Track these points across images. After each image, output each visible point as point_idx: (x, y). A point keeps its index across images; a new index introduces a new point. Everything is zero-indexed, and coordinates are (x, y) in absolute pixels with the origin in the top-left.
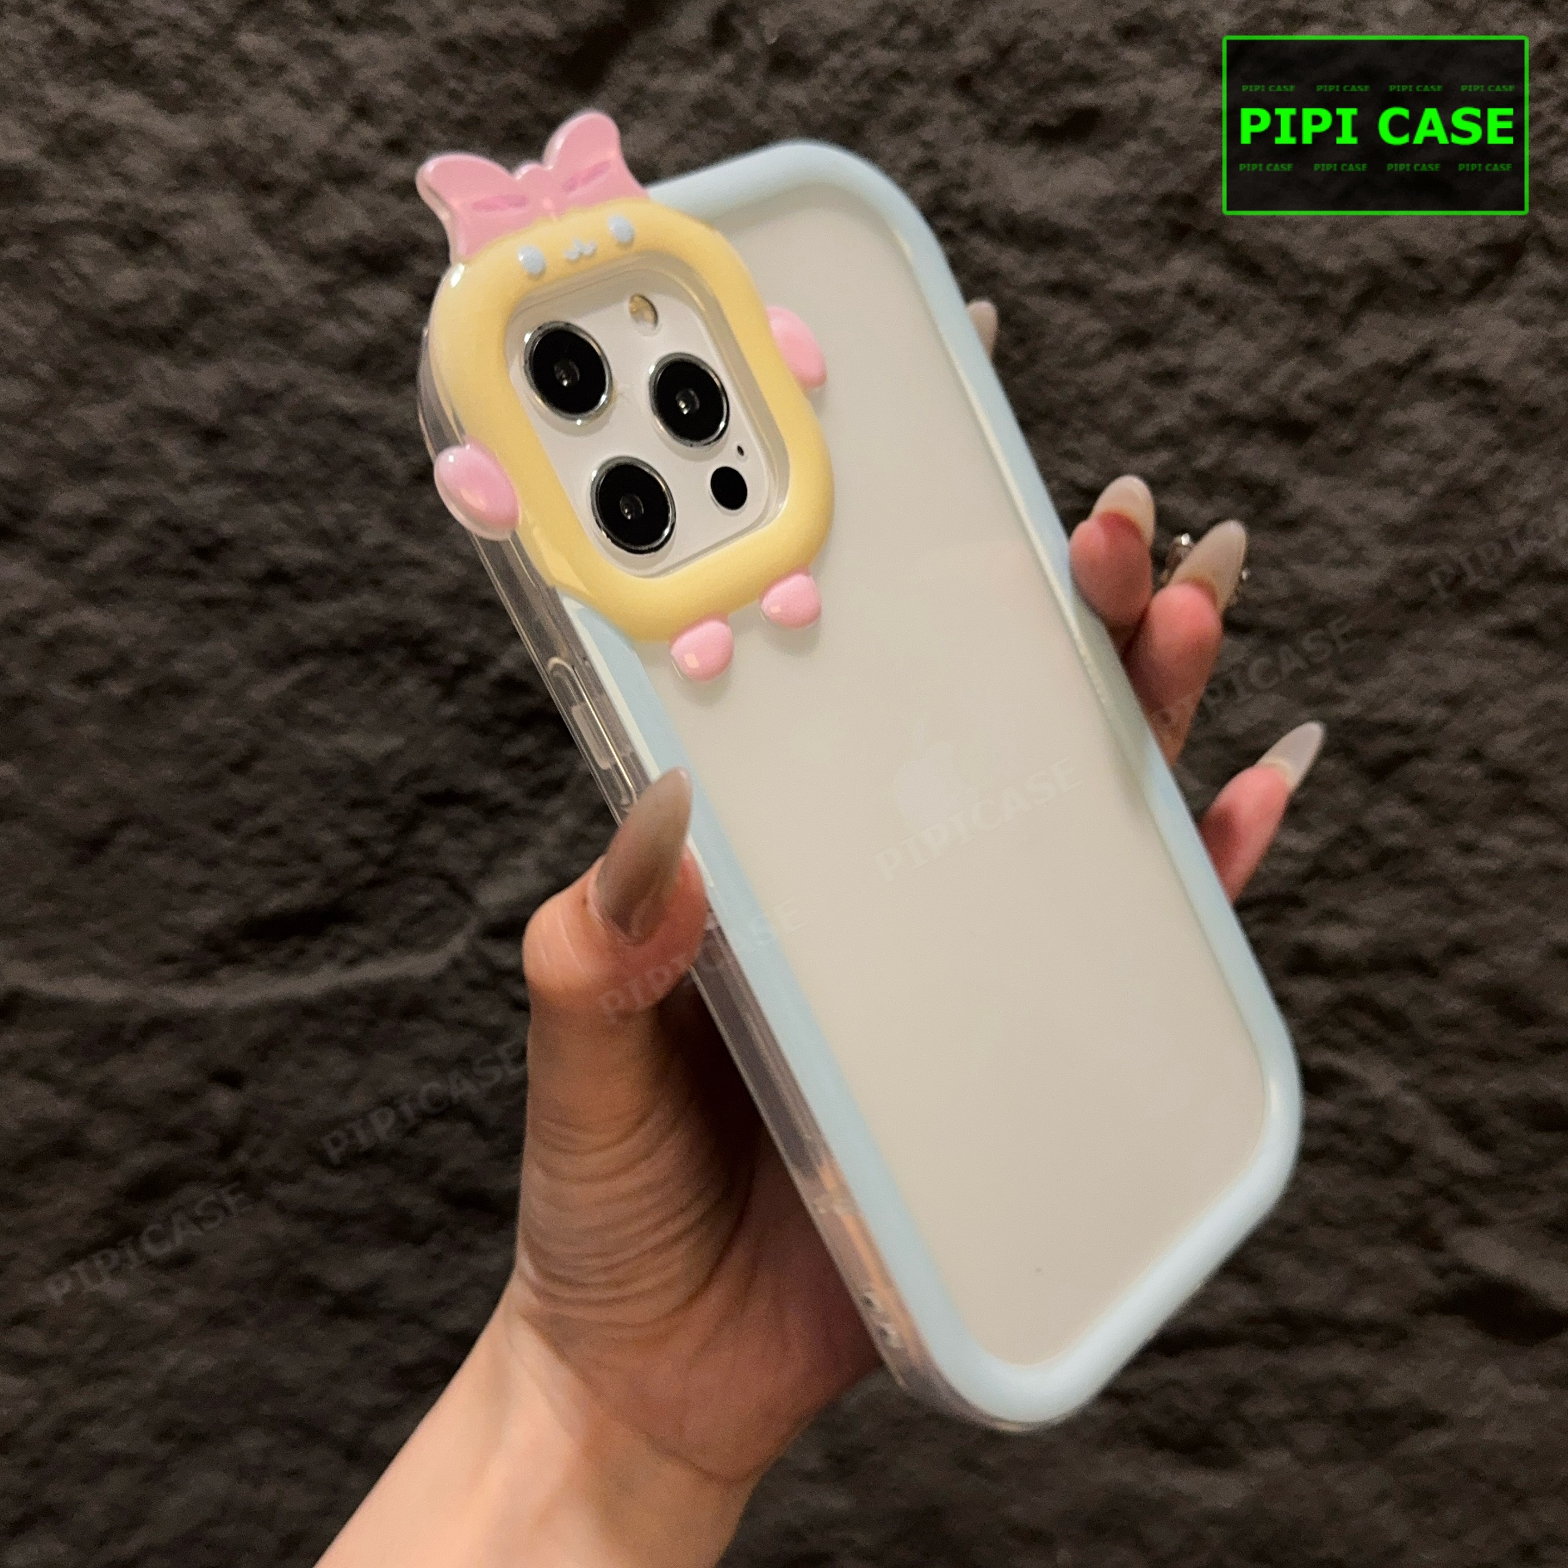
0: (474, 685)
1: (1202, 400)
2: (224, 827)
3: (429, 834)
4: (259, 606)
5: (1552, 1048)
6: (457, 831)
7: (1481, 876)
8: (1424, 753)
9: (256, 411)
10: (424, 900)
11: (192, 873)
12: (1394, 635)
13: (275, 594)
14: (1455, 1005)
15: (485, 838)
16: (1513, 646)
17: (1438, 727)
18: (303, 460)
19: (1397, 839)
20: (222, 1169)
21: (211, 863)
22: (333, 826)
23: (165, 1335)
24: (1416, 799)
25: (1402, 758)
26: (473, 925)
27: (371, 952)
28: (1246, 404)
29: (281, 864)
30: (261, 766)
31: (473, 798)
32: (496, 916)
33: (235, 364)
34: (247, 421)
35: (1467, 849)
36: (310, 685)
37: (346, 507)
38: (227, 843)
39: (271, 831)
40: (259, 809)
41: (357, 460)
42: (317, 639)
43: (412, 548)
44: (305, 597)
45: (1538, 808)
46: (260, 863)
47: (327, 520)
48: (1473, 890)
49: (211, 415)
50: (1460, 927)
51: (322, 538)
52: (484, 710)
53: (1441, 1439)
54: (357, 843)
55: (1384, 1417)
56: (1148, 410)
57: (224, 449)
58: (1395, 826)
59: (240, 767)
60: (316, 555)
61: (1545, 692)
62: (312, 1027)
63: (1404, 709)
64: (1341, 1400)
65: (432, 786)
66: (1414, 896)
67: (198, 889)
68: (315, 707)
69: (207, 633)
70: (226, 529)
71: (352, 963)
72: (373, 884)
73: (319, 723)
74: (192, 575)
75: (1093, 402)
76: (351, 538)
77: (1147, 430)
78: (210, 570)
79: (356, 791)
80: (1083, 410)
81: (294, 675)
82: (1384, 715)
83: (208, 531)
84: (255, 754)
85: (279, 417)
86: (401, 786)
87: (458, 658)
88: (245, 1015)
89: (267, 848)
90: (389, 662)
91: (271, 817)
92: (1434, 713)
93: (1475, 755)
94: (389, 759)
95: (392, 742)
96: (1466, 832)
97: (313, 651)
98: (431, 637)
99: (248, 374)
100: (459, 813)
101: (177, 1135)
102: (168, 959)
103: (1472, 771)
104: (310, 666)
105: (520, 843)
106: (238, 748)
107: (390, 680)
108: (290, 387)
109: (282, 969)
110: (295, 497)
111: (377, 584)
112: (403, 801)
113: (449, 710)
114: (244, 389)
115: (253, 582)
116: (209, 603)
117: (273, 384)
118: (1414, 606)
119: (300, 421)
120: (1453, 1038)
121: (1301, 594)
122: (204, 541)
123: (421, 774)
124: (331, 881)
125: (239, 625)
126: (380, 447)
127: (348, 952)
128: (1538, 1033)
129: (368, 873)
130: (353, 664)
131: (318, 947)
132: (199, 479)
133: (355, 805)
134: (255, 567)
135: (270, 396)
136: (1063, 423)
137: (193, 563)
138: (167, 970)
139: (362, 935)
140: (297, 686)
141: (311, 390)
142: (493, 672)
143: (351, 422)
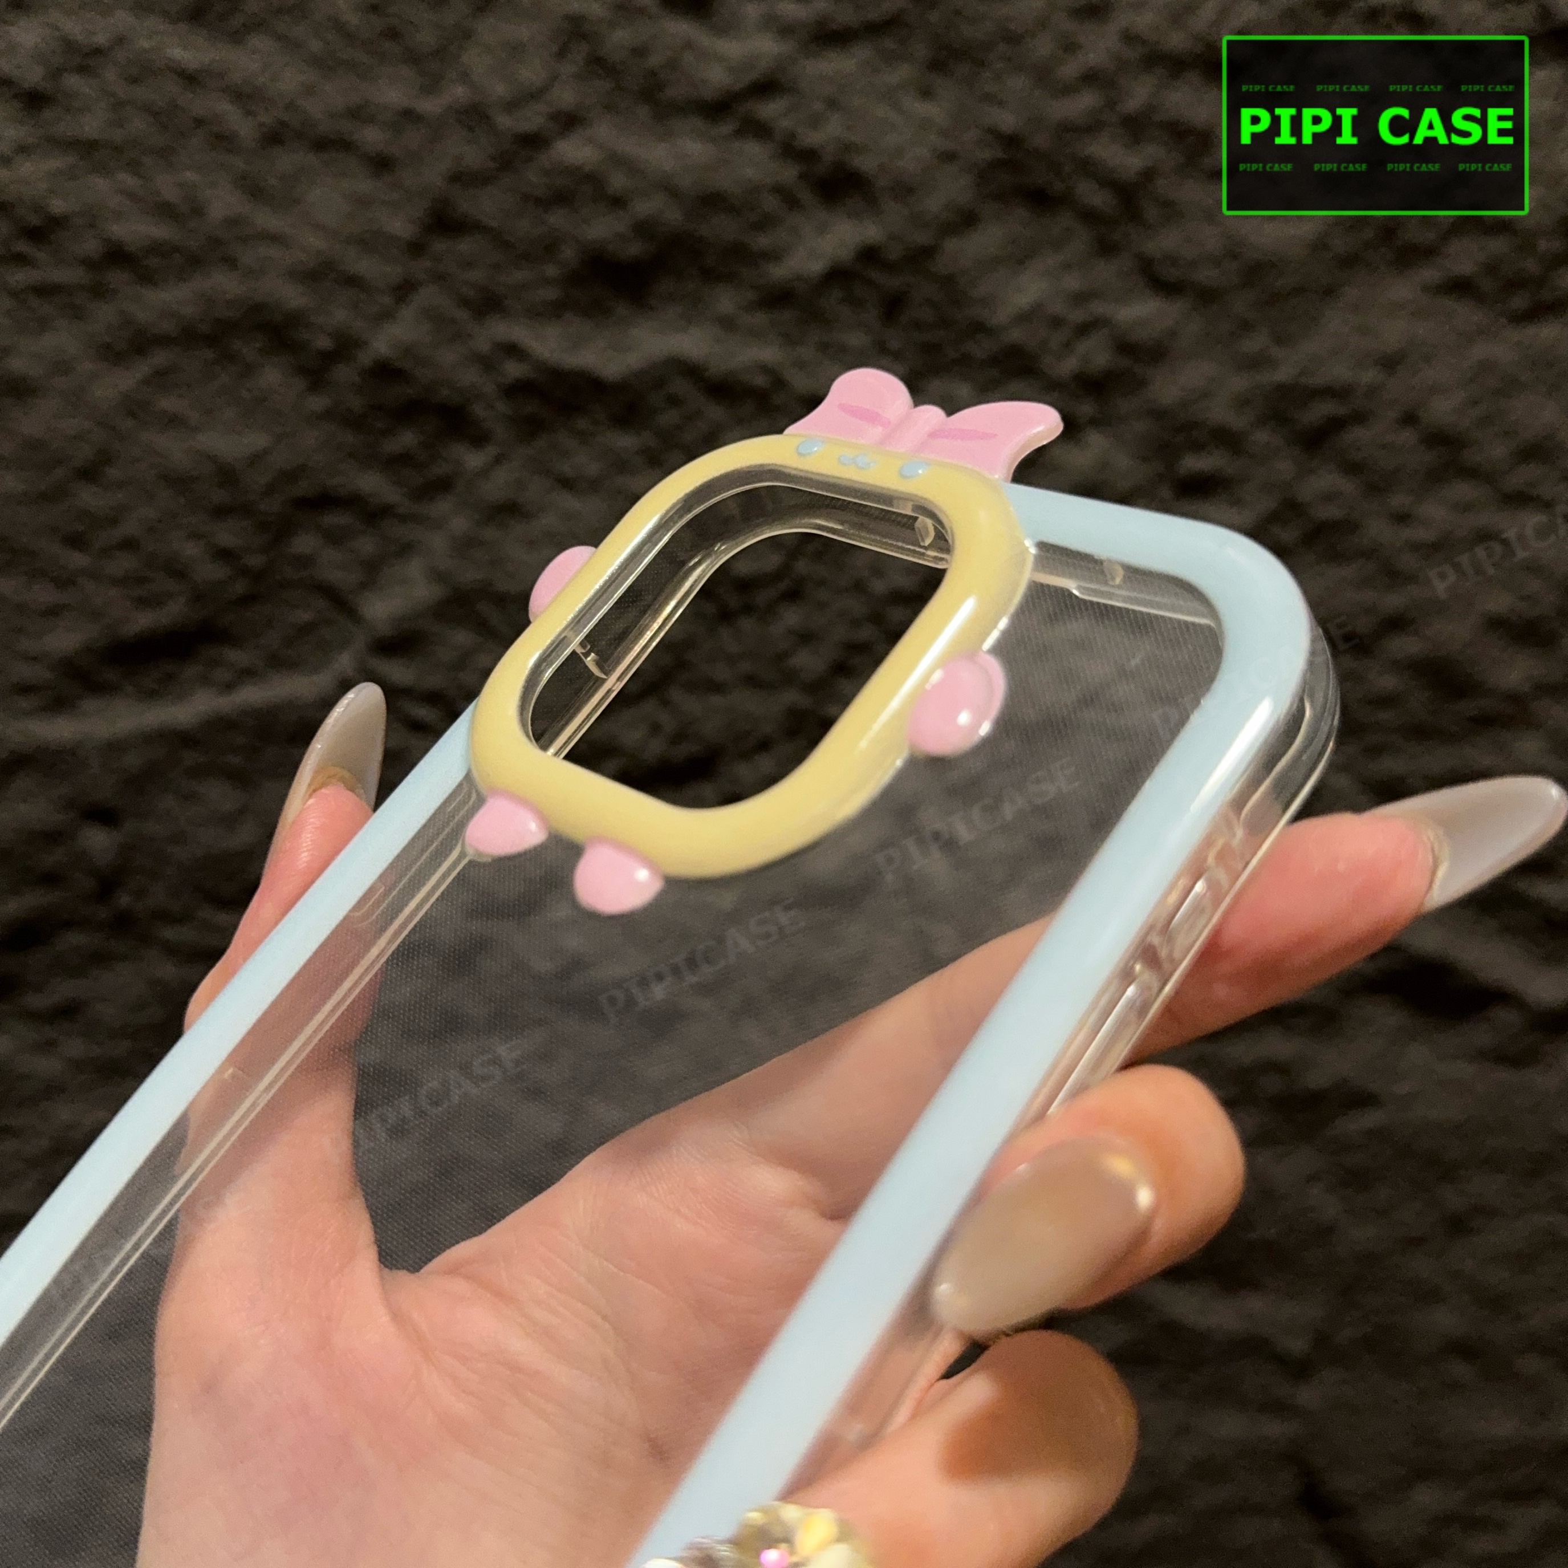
0: (344, 373)
1: (1129, 38)
2: (75, 541)
3: (304, 543)
4: (99, 292)
5: (1484, 722)
6: (335, 538)
7: (1415, 547)
8: (1359, 418)
9: (82, 70)
10: (304, 616)
11: (44, 594)
12: (1329, 292)
13: (117, 278)
14: (1388, 682)
15: (366, 545)
16: (1448, 303)
17: (1372, 391)
18: (139, 124)
19: (1331, 512)
20: (103, 913)
21: (65, 582)
22: (195, 535)
23: (52, 1090)
24: (1353, 468)
25: (1336, 425)
26: (360, 641)
27: (247, 674)
28: (1176, 41)
29: (141, 581)
30: (113, 473)
31: (353, 502)
32: (384, 630)
33: (55, 16)
34: (72, 81)
35: (1402, 518)
36: (161, 378)
37: (190, 176)
38: (78, 560)
39: (129, 544)
40: (114, 521)
41: (199, 122)
42: (168, 327)
43: (265, 219)
44: (147, 278)
45: (1472, 473)
46: (117, 582)
47: (170, 193)
48: (1408, 561)
49: (33, 76)
50: (1394, 601)
51: (165, 211)
52: (356, 403)
53: (1370, 1119)
54: (224, 555)
55: (1315, 1099)
56: (1070, 47)
57: (47, 114)
58: (1329, 497)
59: (89, 474)
60: (159, 231)
61: (1480, 351)
62: (191, 758)
63: (1339, 372)
64: (1271, 1084)
65: (303, 488)
66: (1348, 571)
67: (53, 612)
68: (168, 403)
69: (43, 325)
70: (58, 206)
71: (229, 687)
72: (247, 600)
73: (173, 421)
74: (21, 260)
75: (1013, 39)
76: (198, 211)
77: (1070, 69)
78: (41, 255)
79: (219, 496)
80: (1002, 47)
81: (143, 368)
82: (1317, 380)
83: (38, 208)
84: (104, 458)
85: (110, 75)
86: (270, 490)
87: (324, 343)
88: (115, 747)
89: (123, 564)
90: (248, 349)
91: (129, 527)
92: (1369, 376)
93: (1409, 419)
94: (255, 459)
95: (256, 440)
96: (1399, 500)
97: (164, 341)
98: (295, 319)
99: (73, 27)
100: (335, 519)
101: (50, 879)
102: (25, 689)
103: (1407, 437)
104: (160, 358)
105: (405, 550)
106: (84, 453)
107: (248, 370)
108: (120, 40)
109: (151, 695)
110: (134, 167)
111: (231, 262)
112: (272, 506)
113: (317, 403)
114: (69, 45)
115: (89, 264)
116: (44, 291)
117: (101, 39)
118: (1349, 262)
119: (134, 80)
120: (1385, 716)
121: (1232, 252)
122: (35, 220)
123: (290, 476)
124: (198, 597)
125: (77, 314)
126: (225, 108)
127: (222, 675)
128: (1469, 707)
129: (240, 588)
130: (209, 354)
131: (191, 671)
132: (23, 149)
133: (220, 512)
134: (90, 246)
135: (98, 52)
136: (982, 64)
137: (22, 246)
138: (24, 703)
139: (238, 657)
140: (146, 382)
141: (145, 44)
142: (365, 358)
143: (190, 78)
